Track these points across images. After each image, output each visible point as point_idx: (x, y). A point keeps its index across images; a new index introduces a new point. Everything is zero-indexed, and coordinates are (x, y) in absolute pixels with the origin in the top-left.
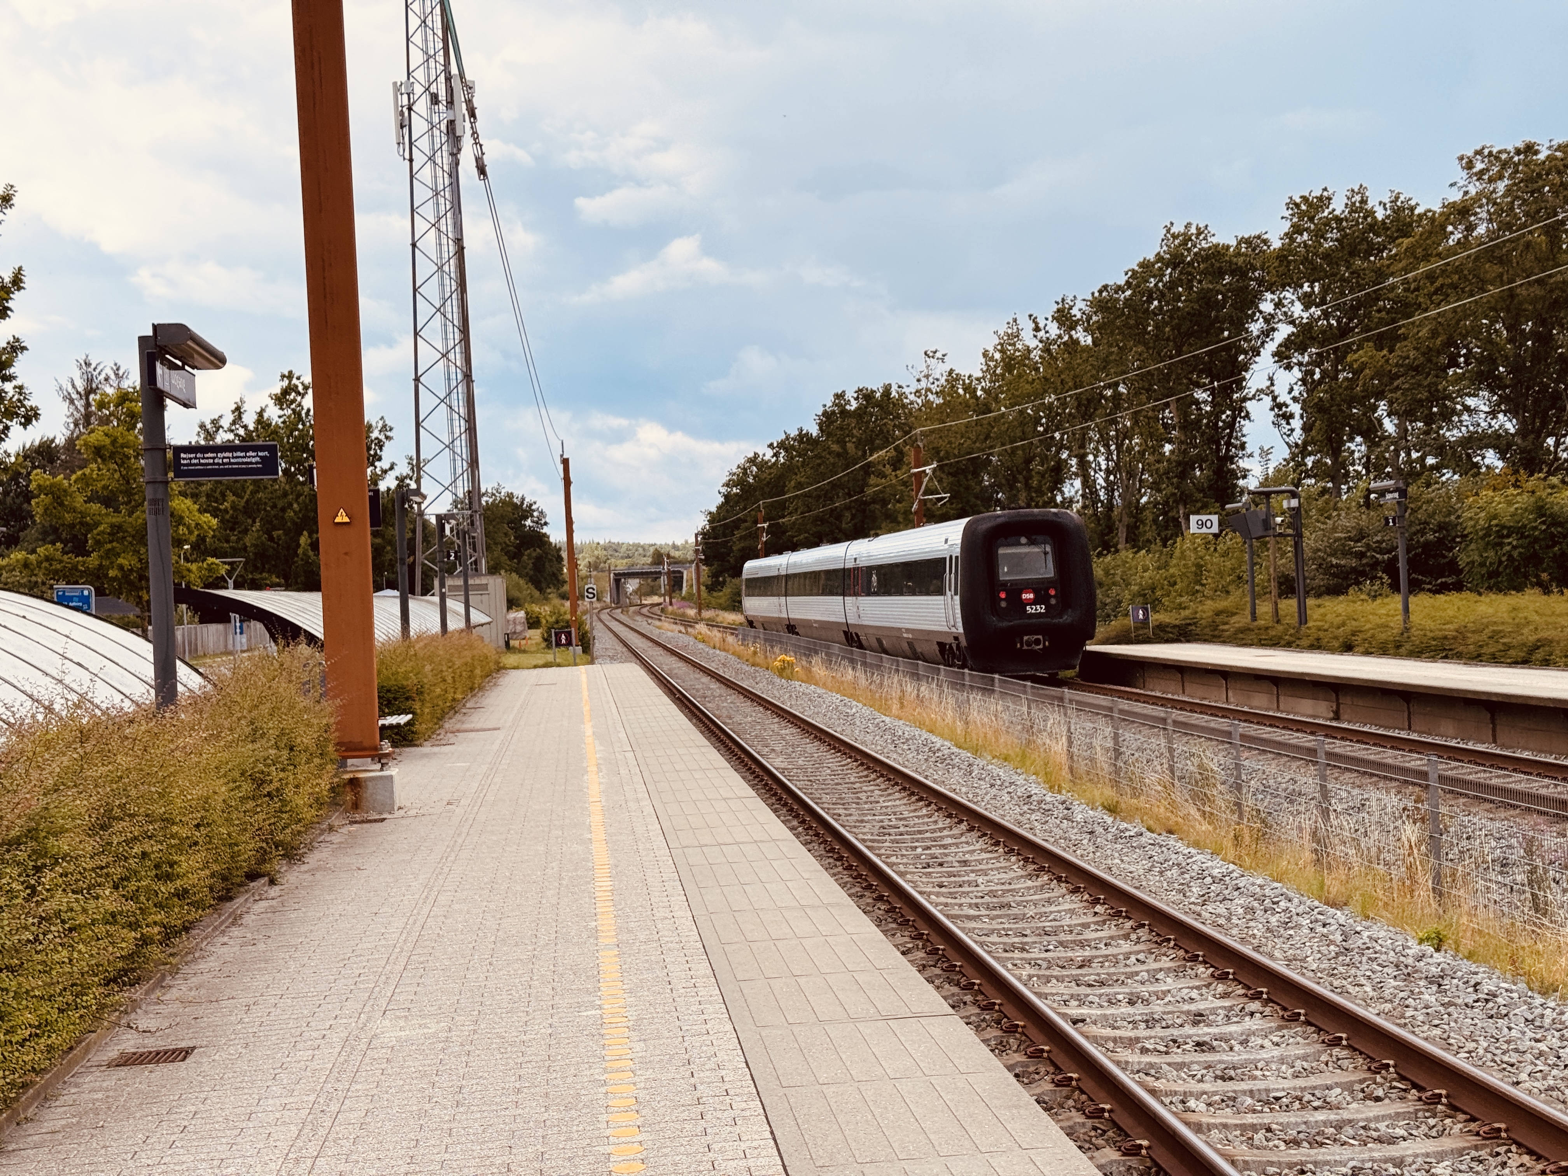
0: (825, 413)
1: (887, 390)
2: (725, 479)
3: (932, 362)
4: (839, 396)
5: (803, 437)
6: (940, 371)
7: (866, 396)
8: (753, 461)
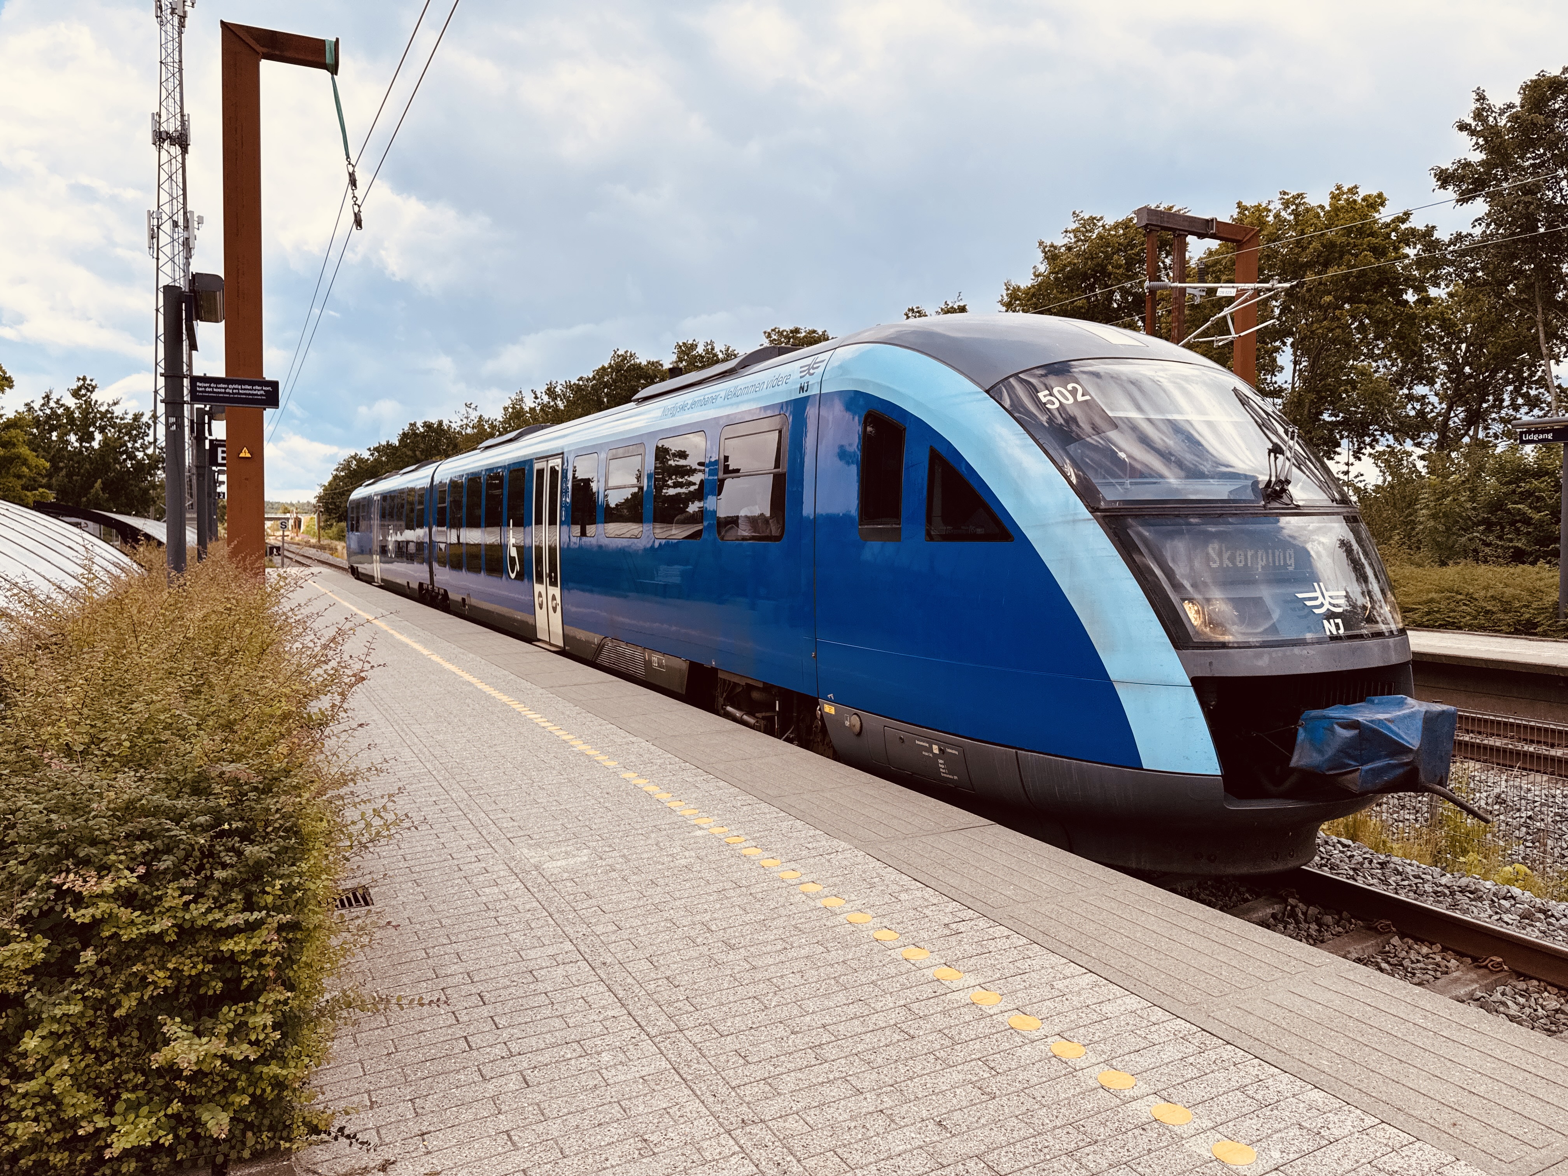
0: (404, 434)
1: (440, 423)
2: (336, 467)
3: (470, 410)
4: (413, 425)
5: (389, 445)
6: (474, 416)
7: (428, 426)
8: (354, 457)
